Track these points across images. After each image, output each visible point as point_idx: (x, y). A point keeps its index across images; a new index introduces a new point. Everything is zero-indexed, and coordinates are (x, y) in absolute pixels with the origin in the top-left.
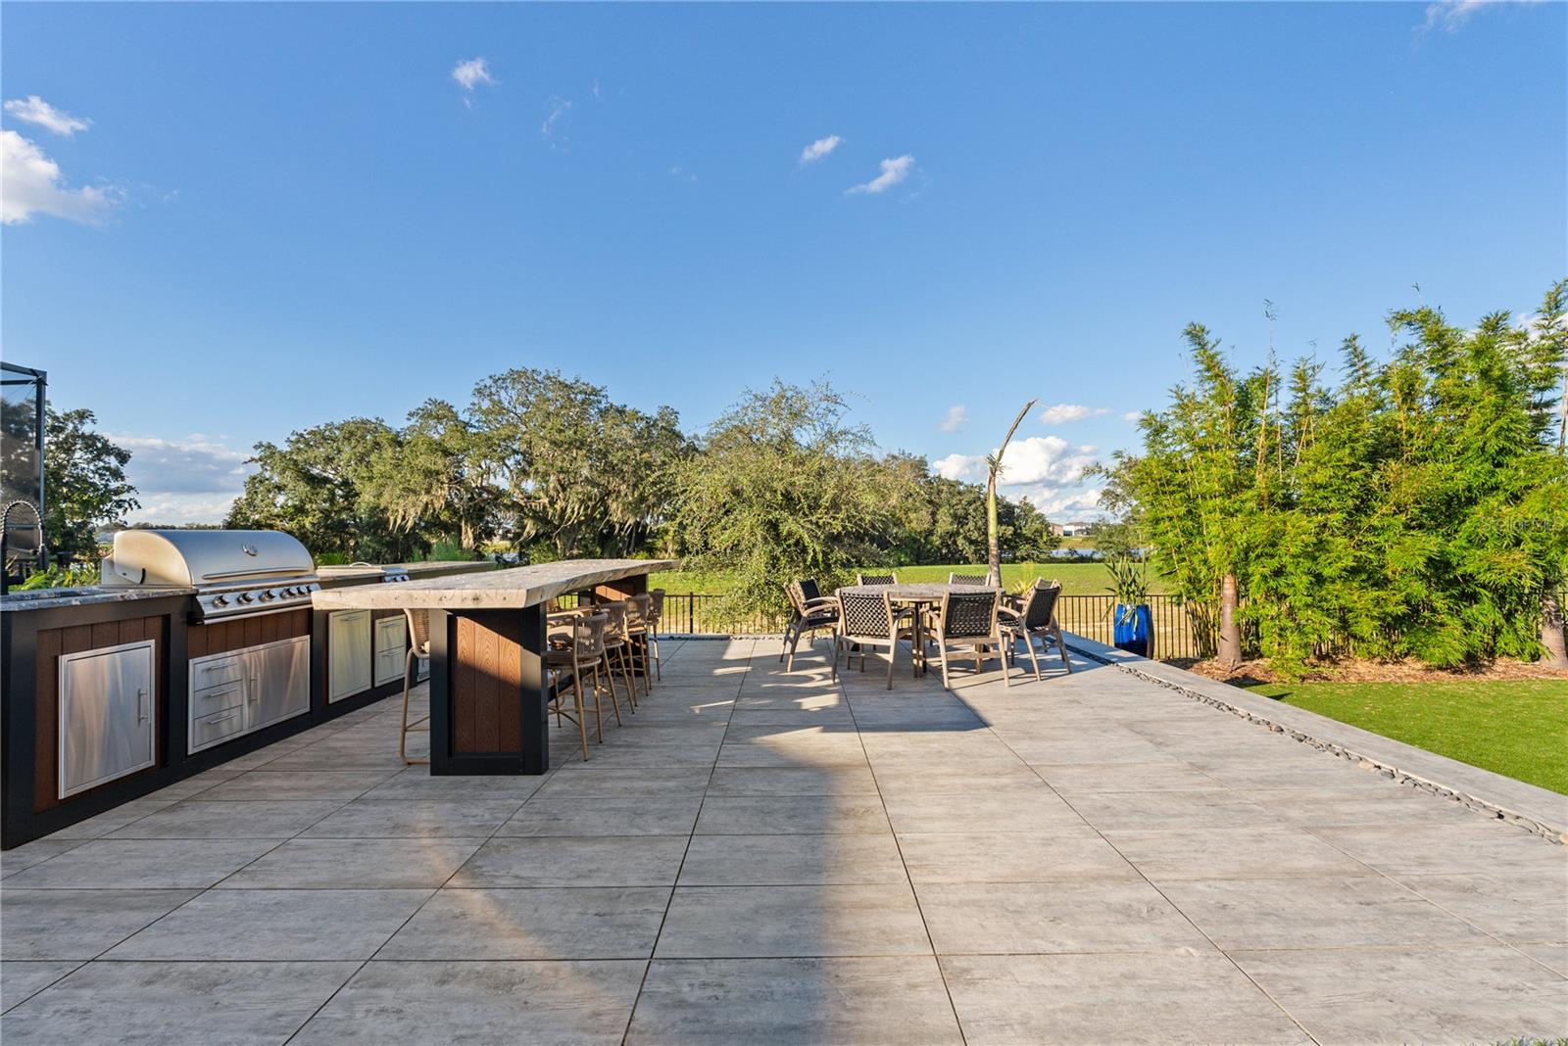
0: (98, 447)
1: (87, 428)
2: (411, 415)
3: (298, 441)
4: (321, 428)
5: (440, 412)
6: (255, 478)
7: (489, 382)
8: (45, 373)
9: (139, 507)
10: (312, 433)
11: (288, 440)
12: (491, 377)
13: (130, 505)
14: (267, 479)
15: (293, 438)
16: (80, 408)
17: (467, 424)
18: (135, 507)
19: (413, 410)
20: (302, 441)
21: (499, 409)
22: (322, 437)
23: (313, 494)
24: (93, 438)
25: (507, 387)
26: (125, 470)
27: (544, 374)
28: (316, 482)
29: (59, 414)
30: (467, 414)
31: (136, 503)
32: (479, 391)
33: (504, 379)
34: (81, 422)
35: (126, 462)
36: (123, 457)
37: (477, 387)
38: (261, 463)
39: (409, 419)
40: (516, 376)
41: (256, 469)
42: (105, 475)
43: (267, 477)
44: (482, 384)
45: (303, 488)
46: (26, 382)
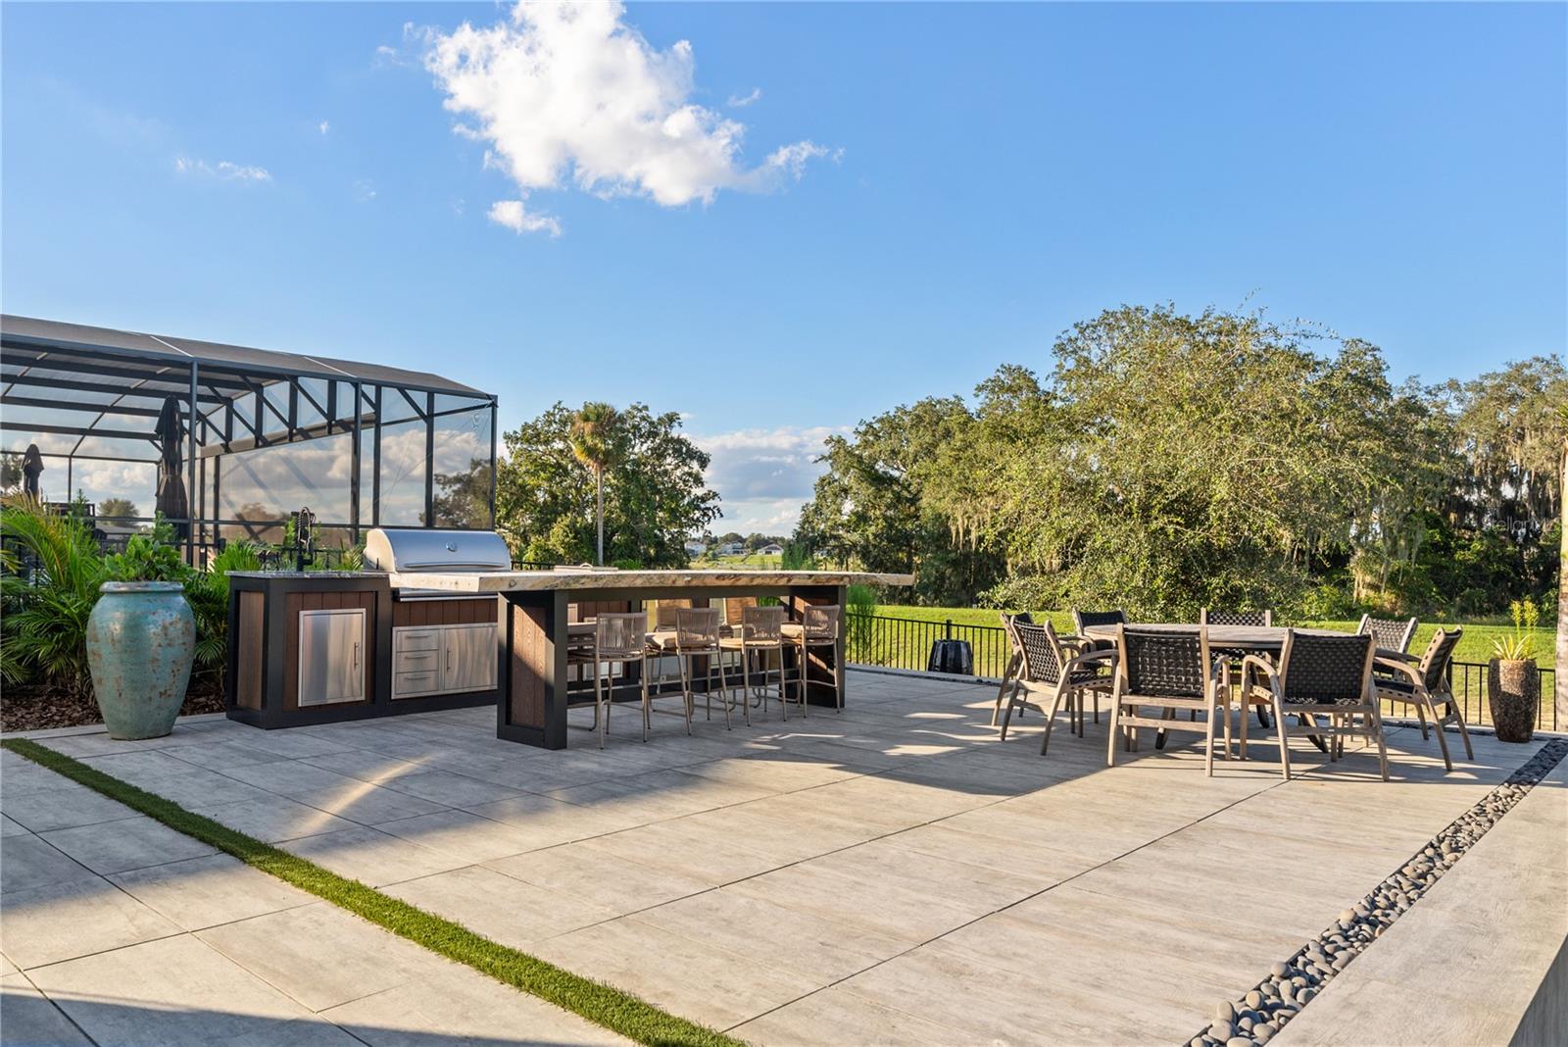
0: (685, 452)
1: (675, 433)
2: (980, 389)
3: (866, 433)
4: (891, 414)
5: (1017, 382)
6: (824, 480)
7: (1074, 333)
8: (496, 397)
9: (722, 516)
10: (881, 420)
11: (857, 432)
12: (1076, 326)
13: (714, 513)
14: (836, 481)
15: (862, 429)
16: (668, 412)
17: (1050, 396)
18: (718, 515)
19: (981, 383)
20: (870, 433)
21: (1087, 371)
22: (892, 425)
23: (875, 498)
24: (680, 441)
25: (1100, 337)
26: (705, 475)
27: (1152, 310)
28: (880, 481)
29: (655, 419)
30: (1051, 381)
31: (719, 510)
32: (1061, 349)
33: (1095, 327)
34: (671, 427)
35: (705, 466)
36: (704, 461)
37: (1058, 342)
38: (830, 461)
39: (977, 396)
40: (1109, 322)
41: (825, 468)
42: (688, 481)
43: (836, 477)
44: (1065, 336)
45: (866, 491)
46: (483, 406)
